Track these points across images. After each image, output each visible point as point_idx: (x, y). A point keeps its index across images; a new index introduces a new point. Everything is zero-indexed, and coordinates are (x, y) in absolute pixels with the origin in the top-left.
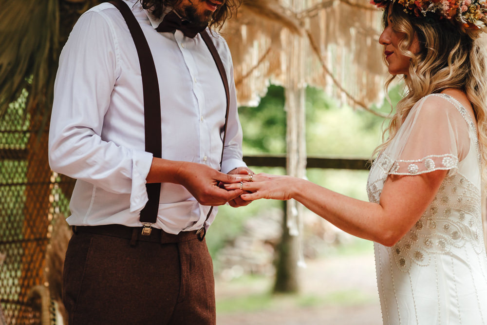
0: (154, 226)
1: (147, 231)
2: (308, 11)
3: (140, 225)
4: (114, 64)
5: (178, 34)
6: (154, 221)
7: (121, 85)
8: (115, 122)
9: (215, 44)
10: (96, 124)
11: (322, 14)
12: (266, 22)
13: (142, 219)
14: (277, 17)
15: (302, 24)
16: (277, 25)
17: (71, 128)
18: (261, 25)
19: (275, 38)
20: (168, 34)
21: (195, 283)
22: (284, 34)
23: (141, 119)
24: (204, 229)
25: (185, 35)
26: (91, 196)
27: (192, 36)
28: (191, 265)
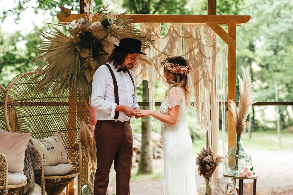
0: (118, 120)
1: (116, 121)
2: (154, 58)
3: (114, 120)
4: (107, 81)
5: (122, 72)
6: (118, 119)
7: (108, 86)
8: (107, 95)
9: (131, 73)
10: (103, 96)
11: (158, 58)
12: (141, 61)
13: (114, 118)
14: (145, 60)
15: (152, 62)
16: (145, 62)
17: (97, 97)
18: (140, 62)
19: (144, 66)
20: (119, 72)
21: (128, 134)
22: (147, 65)
23: (114, 94)
24: (130, 121)
25: (124, 72)
26: (102, 113)
27: (125, 72)
28: (127, 129)
